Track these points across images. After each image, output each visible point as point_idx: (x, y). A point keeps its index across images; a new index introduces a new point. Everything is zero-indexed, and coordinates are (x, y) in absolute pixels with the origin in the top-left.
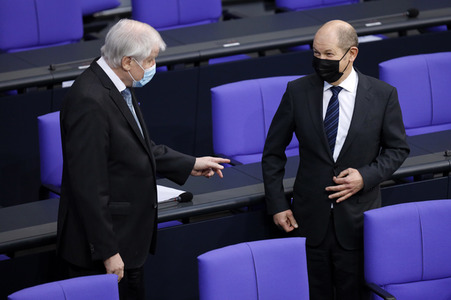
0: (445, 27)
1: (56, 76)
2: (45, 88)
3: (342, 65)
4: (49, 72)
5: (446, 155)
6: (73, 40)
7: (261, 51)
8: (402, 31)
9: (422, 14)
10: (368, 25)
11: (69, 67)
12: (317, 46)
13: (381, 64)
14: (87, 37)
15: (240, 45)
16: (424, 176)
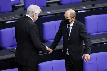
0: (102, 9)
1: (5, 20)
2: (2, 23)
4: (3, 19)
5: (101, 40)
6: (9, 12)
7: (56, 14)
8: (92, 10)
9: (96, 5)
10: (82, 8)
11: (8, 18)
13: (85, 17)
14: (13, 11)
15: (51, 13)
16: (95, 45)
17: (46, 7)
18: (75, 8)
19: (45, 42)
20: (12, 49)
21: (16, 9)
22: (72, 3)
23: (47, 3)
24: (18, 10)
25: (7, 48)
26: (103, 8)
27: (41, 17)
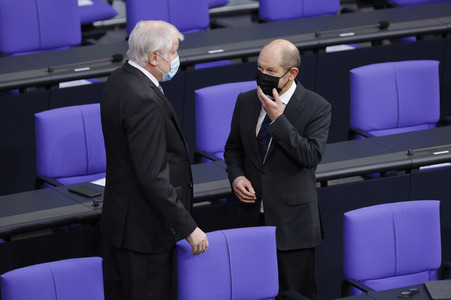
0: (414, 39)
1: (54, 78)
2: (43, 89)
3: (281, 82)
4: (47, 74)
5: (409, 154)
6: (72, 46)
7: (244, 57)
8: (376, 42)
9: (392, 26)
10: (342, 35)
11: (66, 70)
12: (262, 61)
13: (353, 71)
14: (84, 43)
15: (224, 52)
16: (388, 173)
17: (209, 30)
18: (317, 36)
19: (204, 162)
20: (81, 185)
21: (98, 37)
22: (304, 16)
23: (213, 16)
24: (104, 40)
25: (61, 180)
26: (419, 36)
27: (188, 69)
